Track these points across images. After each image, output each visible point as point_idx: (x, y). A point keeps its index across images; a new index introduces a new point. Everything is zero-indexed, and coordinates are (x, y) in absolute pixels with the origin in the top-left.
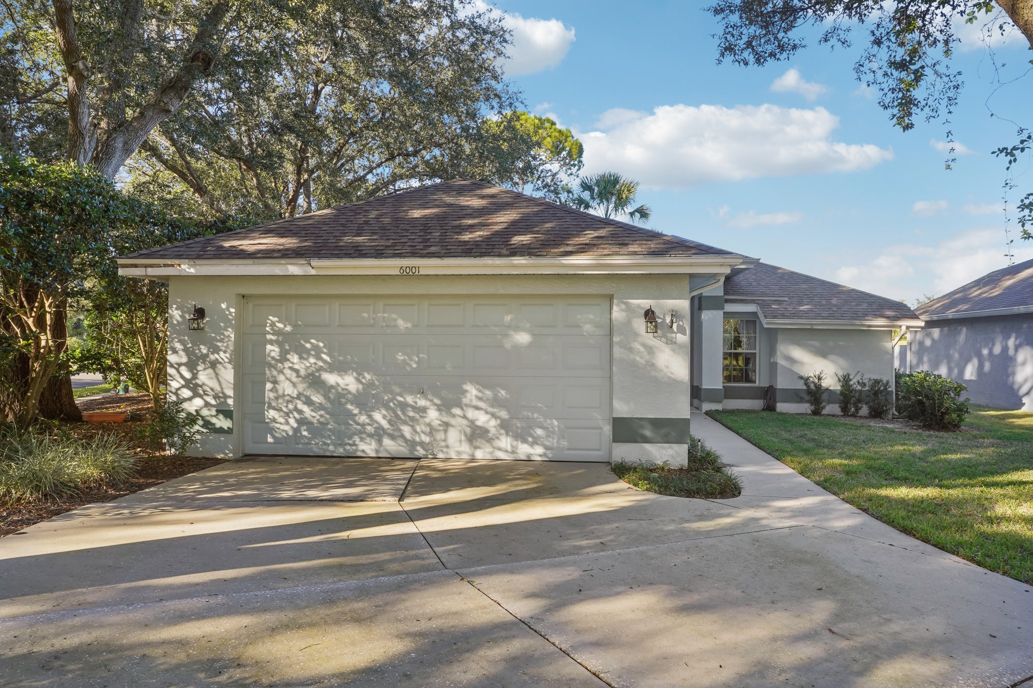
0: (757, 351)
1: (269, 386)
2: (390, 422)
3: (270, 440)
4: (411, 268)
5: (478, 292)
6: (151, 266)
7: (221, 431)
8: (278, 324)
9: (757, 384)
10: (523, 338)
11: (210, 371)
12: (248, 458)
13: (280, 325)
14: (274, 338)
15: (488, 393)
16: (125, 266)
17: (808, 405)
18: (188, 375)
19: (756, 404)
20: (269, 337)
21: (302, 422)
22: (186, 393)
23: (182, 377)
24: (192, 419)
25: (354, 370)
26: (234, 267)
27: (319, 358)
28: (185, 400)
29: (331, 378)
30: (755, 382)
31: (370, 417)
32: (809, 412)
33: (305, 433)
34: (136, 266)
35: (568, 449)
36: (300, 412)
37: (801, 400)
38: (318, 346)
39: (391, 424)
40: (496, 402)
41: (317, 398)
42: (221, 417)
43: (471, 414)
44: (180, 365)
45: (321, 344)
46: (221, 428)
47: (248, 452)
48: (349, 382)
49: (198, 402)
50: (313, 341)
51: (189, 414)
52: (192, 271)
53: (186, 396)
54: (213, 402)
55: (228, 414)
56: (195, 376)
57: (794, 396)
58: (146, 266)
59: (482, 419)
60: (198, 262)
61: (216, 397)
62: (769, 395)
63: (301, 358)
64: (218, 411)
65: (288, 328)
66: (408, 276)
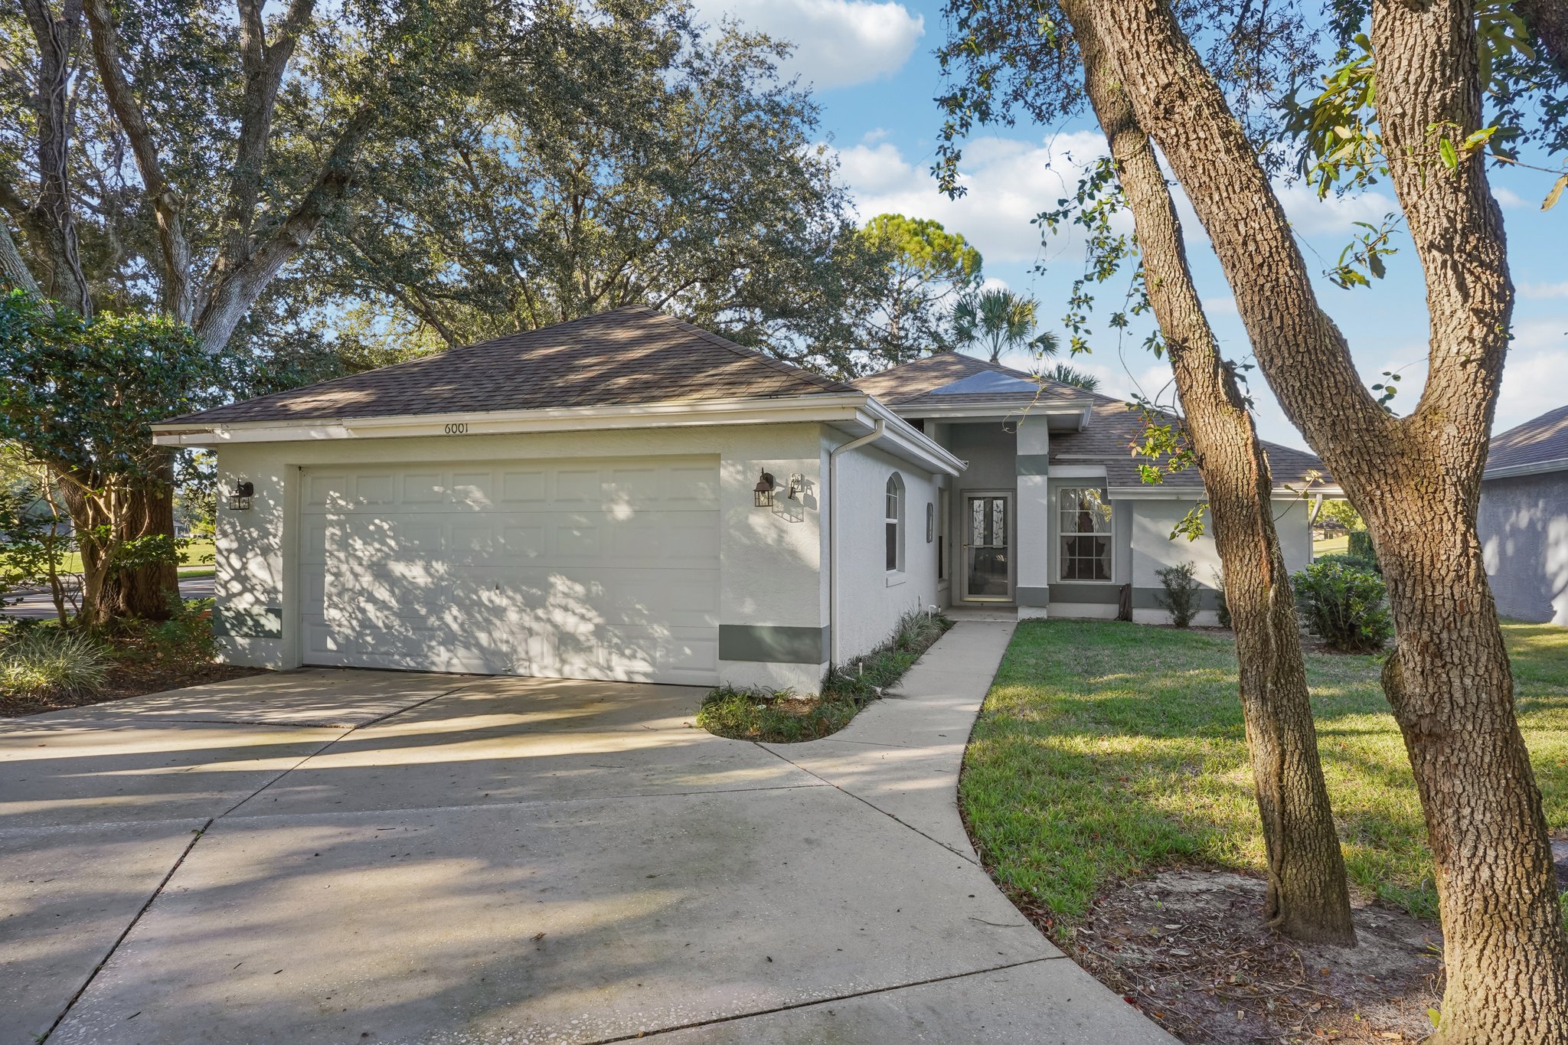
0: (1112, 534)
1: (329, 578)
2: (462, 625)
3: (331, 645)
4: (458, 426)
5: (553, 454)
6: (184, 433)
7: (270, 634)
8: (340, 502)
9: (1113, 582)
10: (622, 511)
11: (260, 559)
12: (306, 669)
13: (342, 502)
14: (335, 518)
15: (579, 589)
16: (159, 434)
17: (1167, 613)
18: (237, 564)
19: (1110, 611)
20: (330, 517)
21: (366, 624)
22: (235, 587)
23: (230, 565)
24: (240, 618)
25: (421, 558)
26: (268, 431)
27: (384, 543)
28: (235, 595)
29: (398, 568)
30: (1109, 578)
31: (441, 619)
32: (1171, 622)
33: (369, 639)
34: (170, 433)
35: (675, 668)
36: (363, 611)
37: (1160, 605)
38: (381, 528)
39: (464, 630)
40: (588, 600)
41: (382, 593)
42: (271, 616)
43: (558, 616)
44: (229, 551)
45: (386, 526)
46: (271, 631)
47: (306, 662)
48: (416, 573)
49: (248, 597)
50: (377, 521)
51: (238, 613)
52: (227, 436)
53: (235, 591)
54: (263, 598)
55: (278, 613)
56: (244, 567)
57: (1153, 599)
58: (180, 433)
59: (569, 622)
60: (232, 426)
61: (265, 591)
62: (1125, 597)
63: (365, 543)
64: (268, 611)
65: (351, 506)
66: (456, 436)
